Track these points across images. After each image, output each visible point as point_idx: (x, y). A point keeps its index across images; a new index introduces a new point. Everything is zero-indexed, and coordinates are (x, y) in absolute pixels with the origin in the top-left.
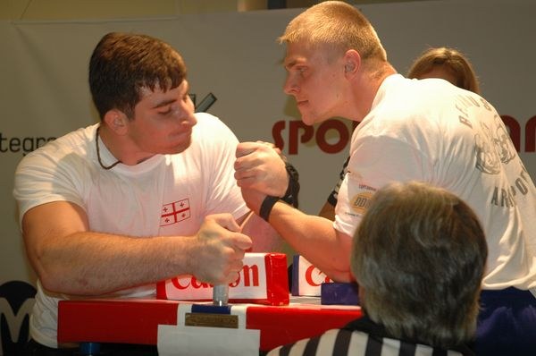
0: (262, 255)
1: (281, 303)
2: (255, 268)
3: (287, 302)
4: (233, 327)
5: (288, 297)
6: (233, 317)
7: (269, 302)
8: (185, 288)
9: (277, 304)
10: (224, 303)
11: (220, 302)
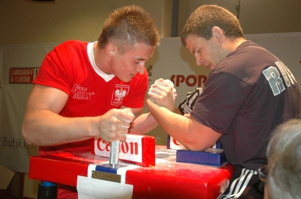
0: (140, 137)
1: (150, 166)
2: (136, 144)
3: (154, 164)
4: (118, 182)
5: (154, 161)
6: (118, 175)
7: (143, 164)
8: (102, 150)
9: (147, 166)
10: (115, 165)
11: (114, 165)
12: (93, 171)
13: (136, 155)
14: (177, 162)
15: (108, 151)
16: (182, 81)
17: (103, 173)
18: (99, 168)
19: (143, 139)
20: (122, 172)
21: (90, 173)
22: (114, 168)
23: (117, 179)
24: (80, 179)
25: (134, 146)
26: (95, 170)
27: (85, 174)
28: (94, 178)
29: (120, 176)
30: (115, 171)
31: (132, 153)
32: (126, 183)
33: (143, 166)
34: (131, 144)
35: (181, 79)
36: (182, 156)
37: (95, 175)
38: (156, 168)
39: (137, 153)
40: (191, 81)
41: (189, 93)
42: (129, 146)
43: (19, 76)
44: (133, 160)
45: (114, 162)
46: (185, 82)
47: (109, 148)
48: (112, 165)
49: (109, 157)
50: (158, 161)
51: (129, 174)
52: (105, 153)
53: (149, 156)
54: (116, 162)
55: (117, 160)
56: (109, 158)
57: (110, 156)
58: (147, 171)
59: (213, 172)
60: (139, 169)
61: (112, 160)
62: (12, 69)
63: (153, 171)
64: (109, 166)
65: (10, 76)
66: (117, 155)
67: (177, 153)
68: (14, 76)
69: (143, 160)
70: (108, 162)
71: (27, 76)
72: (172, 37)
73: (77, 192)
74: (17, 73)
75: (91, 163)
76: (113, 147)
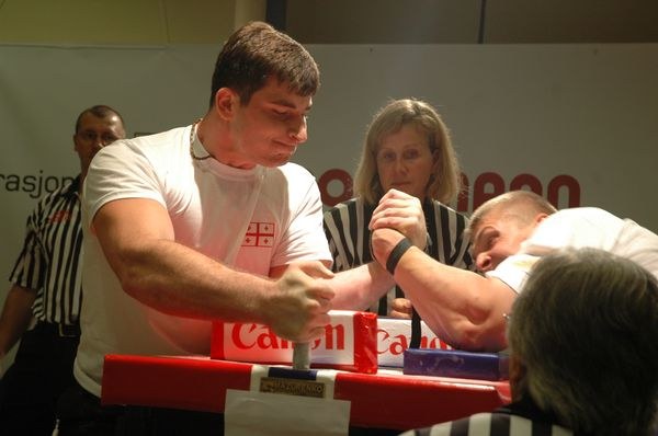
0: (351, 313)
2: (340, 329)
4: (318, 397)
6: (319, 384)
8: (249, 347)
12: (263, 379)
13: (340, 351)
14: (405, 374)
19: (356, 318)
21: (255, 384)
23: (317, 391)
25: (335, 332)
26: (267, 376)
28: (265, 391)
29: (323, 385)
31: (329, 346)
32: (336, 398)
44: (332, 363)
67: (405, 357)
69: (356, 358)
75: (256, 363)
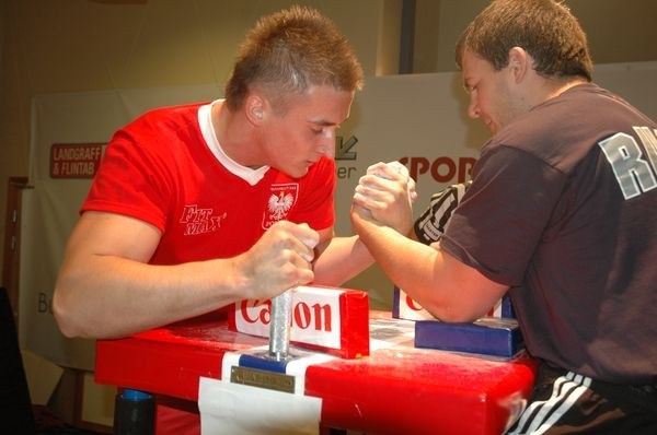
0: (336, 293)
1: (358, 355)
2: (327, 308)
3: (366, 353)
4: (288, 392)
5: (367, 347)
6: (290, 377)
7: (343, 353)
8: (253, 322)
9: (352, 357)
10: (282, 355)
11: (278, 354)
12: (233, 367)
13: (327, 333)
14: (416, 346)
15: (265, 322)
16: (423, 171)
17: (256, 373)
18: (246, 361)
19: (342, 298)
20: (297, 369)
21: (226, 371)
22: (278, 360)
23: (287, 385)
24: (205, 383)
25: (323, 312)
26: (237, 365)
27: (217, 374)
28: (237, 382)
29: (292, 379)
30: (280, 368)
31: (318, 327)
32: (306, 394)
33: (343, 357)
34: (317, 307)
35: (420, 166)
36: (427, 334)
37: (237, 377)
38: (370, 360)
39: (328, 328)
40: (443, 170)
41: (435, 195)
42: (312, 311)
43: (70, 162)
44: (321, 344)
45: (280, 348)
46: (429, 172)
47: (267, 316)
48: (274, 354)
49: (268, 335)
50: (375, 345)
51: (312, 373)
52: (258, 329)
53: (356, 336)
54: (285, 348)
55: (285, 343)
56: (267, 340)
57: (272, 335)
58: (352, 368)
59: (498, 372)
60: (335, 364)
61: (275, 343)
62: (56, 147)
63: (364, 367)
64: (267, 356)
65: (52, 162)
66: (286, 331)
67: (416, 328)
68: (61, 162)
69: (342, 343)
70: (267, 348)
71: (87, 161)
72: (400, 73)
73: (198, 413)
74: (66, 155)
75: (229, 350)
76: (276, 315)
